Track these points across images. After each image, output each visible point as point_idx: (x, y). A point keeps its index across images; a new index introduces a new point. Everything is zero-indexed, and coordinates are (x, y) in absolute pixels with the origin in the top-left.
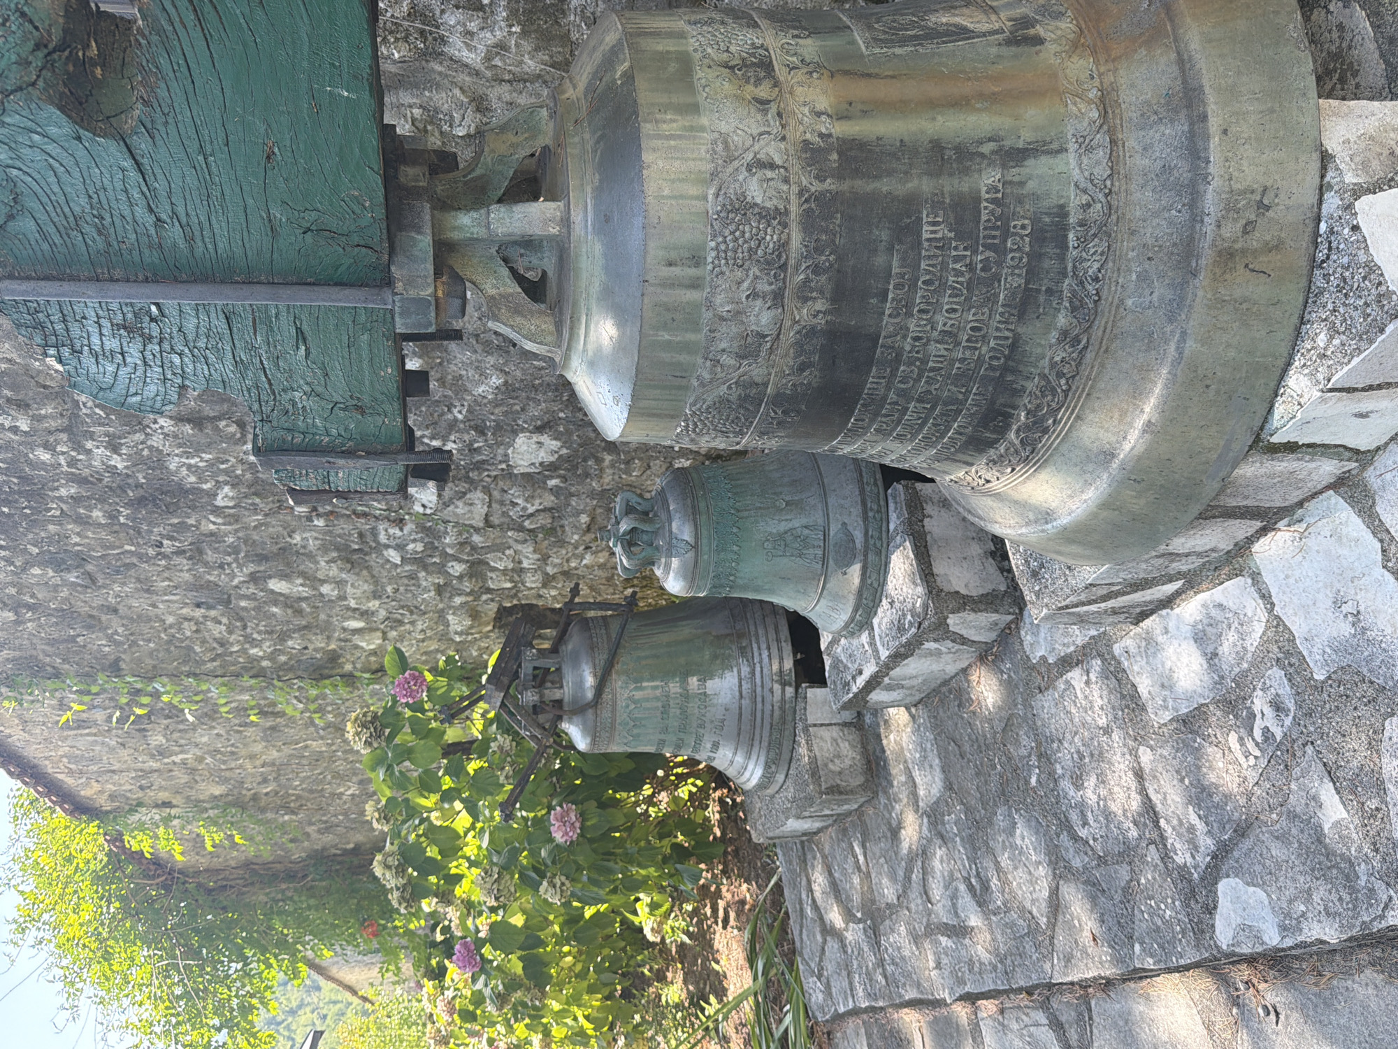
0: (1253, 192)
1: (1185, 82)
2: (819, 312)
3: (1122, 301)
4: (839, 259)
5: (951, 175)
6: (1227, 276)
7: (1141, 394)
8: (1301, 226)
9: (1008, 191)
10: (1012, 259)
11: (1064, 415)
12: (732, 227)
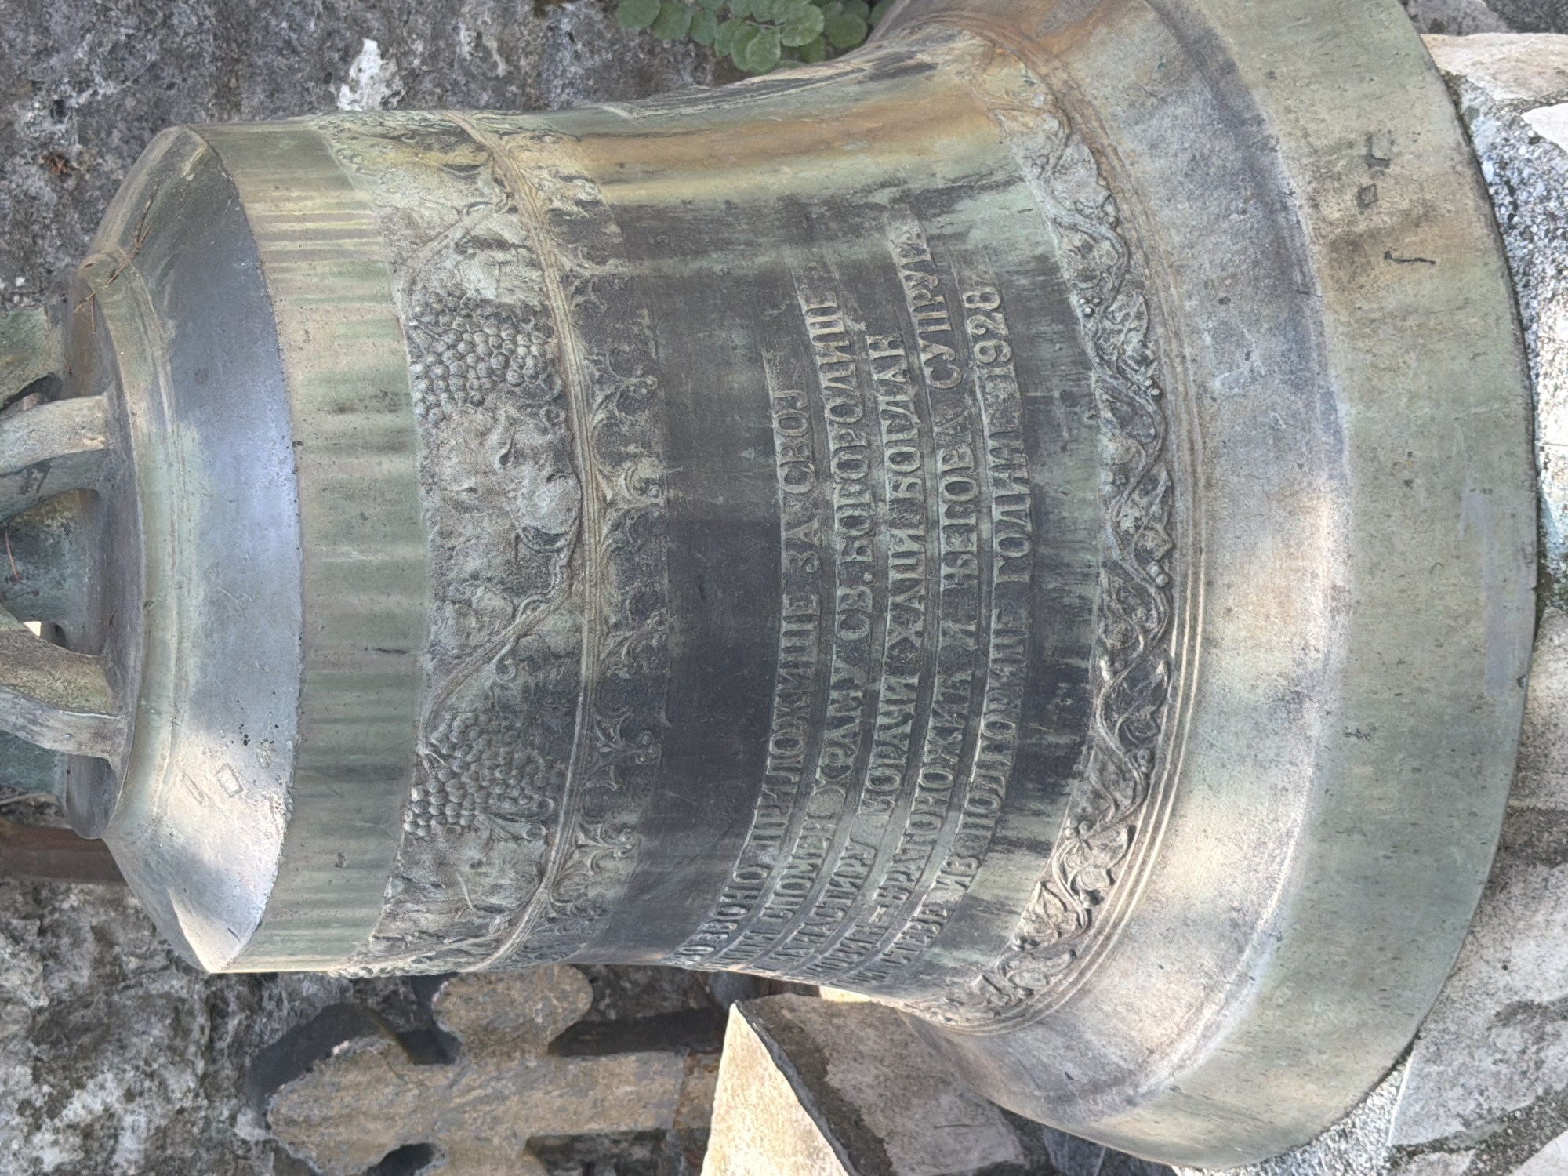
0: (1350, 145)
1: (1181, 38)
2: (648, 482)
3: (1203, 387)
4: (664, 381)
5: (831, 239)
6: (1362, 280)
7: (1300, 544)
8: (1452, 178)
9: (941, 249)
10: (983, 351)
11: (1180, 645)
12: (449, 338)
